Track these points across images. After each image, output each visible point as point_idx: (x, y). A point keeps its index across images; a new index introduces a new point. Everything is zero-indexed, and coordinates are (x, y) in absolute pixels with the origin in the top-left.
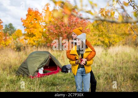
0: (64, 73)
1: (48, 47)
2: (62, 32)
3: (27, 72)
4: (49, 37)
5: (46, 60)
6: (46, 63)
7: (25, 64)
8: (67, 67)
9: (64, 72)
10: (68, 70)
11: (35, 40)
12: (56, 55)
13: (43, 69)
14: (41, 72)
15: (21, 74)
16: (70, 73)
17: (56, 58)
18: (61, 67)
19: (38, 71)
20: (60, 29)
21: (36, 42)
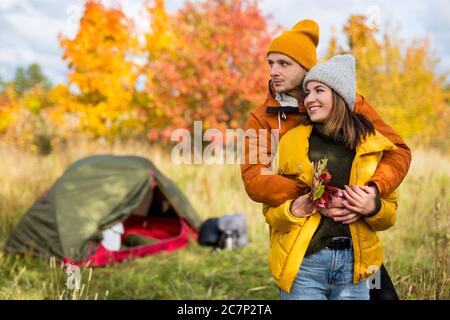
0: (208, 250)
1: (152, 143)
2: (207, 88)
3: (51, 242)
4: (155, 107)
5: (134, 193)
6: (135, 206)
7: (45, 207)
8: (222, 227)
9: (208, 244)
10: (227, 236)
11: (104, 115)
12: (181, 175)
13: (119, 228)
14: (112, 240)
15: (28, 247)
16: (234, 250)
17: (181, 187)
18: (197, 225)
19: (97, 239)
20: (198, 76)
21: (109, 124)
